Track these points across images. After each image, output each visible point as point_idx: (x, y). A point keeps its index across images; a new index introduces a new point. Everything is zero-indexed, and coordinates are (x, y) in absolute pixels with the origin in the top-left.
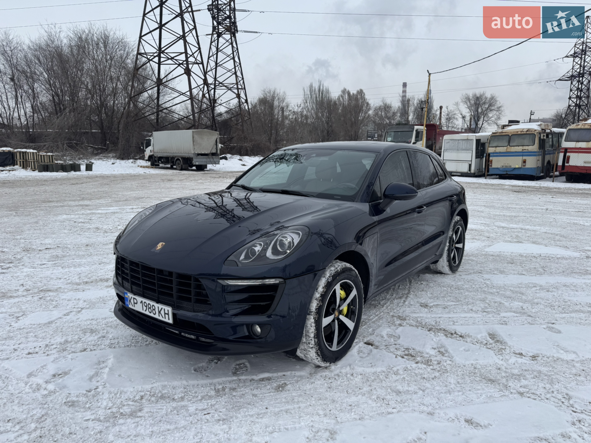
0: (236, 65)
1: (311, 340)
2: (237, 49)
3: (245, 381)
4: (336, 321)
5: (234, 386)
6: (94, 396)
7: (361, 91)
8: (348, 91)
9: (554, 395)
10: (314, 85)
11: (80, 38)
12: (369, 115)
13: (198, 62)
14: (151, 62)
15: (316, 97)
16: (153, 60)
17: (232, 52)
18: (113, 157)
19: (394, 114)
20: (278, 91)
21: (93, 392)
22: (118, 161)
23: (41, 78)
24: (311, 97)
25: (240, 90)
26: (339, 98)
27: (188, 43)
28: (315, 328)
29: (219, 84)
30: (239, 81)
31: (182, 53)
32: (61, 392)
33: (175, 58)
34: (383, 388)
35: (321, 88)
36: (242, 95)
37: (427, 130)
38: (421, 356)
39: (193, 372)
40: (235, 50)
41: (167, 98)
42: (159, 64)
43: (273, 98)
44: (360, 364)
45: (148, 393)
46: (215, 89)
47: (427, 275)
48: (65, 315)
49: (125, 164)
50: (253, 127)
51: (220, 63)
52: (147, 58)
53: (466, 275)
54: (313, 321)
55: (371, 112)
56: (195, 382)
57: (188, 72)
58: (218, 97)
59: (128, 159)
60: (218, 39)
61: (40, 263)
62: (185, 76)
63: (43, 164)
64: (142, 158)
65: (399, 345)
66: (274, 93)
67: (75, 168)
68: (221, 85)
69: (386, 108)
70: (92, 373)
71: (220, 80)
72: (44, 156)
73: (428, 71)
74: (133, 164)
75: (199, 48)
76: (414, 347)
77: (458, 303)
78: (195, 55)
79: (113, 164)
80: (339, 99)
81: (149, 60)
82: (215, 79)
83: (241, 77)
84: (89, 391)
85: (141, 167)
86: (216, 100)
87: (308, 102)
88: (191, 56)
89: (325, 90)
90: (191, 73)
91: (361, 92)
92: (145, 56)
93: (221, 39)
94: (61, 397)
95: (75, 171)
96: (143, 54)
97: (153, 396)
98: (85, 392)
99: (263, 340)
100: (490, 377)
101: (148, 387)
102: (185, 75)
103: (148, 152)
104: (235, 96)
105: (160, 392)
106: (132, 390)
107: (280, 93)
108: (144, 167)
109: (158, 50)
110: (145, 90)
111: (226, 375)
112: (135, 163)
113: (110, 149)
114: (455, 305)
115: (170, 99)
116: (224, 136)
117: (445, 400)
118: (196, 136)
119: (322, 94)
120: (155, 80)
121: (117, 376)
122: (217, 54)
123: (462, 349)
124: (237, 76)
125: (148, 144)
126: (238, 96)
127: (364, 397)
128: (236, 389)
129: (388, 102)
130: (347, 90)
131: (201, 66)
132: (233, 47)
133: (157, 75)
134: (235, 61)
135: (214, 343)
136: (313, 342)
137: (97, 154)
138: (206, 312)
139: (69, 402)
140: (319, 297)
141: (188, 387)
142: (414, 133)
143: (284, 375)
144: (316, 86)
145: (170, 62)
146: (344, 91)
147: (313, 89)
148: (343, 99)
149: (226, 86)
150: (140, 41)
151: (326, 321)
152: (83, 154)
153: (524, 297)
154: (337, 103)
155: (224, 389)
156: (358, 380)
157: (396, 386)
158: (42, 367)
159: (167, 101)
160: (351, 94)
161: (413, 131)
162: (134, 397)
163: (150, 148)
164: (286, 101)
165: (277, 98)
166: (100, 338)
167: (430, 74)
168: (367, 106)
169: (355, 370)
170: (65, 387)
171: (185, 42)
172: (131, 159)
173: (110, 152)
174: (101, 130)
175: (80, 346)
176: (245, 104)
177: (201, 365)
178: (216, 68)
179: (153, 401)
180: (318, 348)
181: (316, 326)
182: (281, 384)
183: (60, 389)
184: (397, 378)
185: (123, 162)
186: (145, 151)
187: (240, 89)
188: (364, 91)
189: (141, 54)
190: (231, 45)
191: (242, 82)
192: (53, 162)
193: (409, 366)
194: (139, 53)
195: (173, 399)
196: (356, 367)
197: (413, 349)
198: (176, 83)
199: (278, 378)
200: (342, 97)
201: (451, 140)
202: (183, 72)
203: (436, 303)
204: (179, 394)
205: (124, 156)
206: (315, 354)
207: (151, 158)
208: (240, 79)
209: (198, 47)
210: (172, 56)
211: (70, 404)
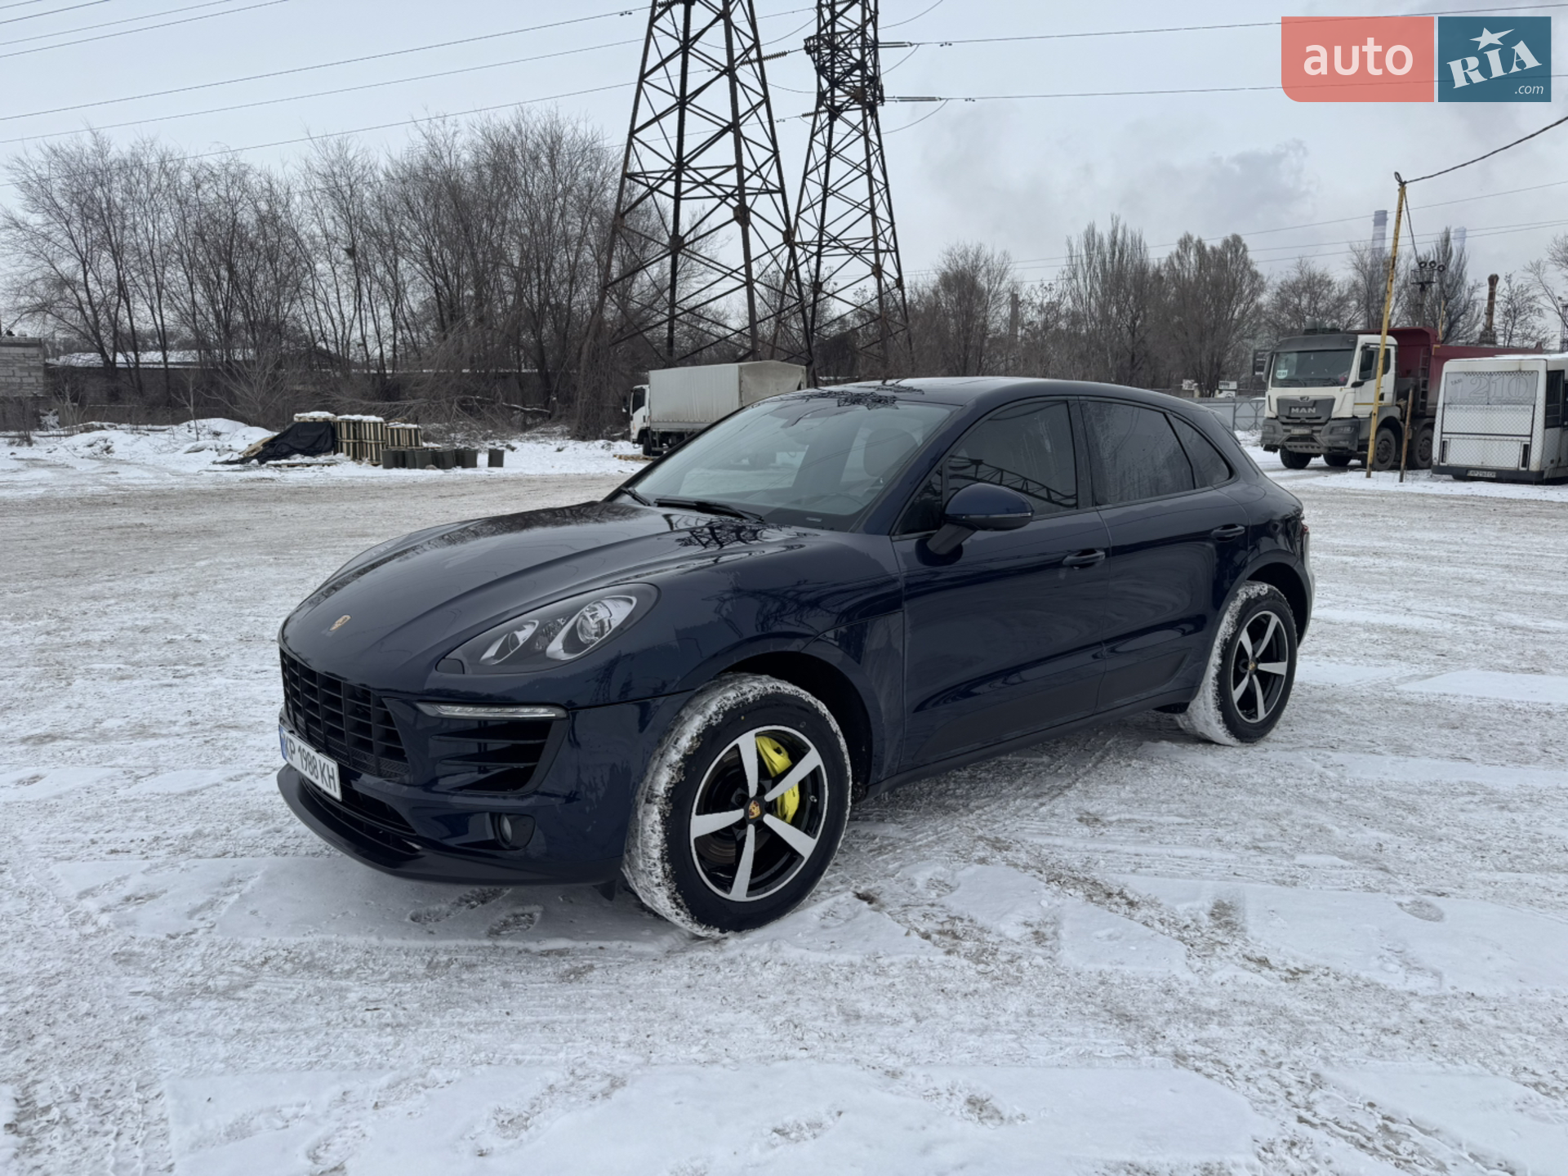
0: (875, 190)
1: (655, 865)
2: (880, 146)
3: (505, 951)
4: (751, 829)
5: (474, 958)
6: (177, 947)
7: (1237, 239)
8: (1200, 241)
9: (1275, 1072)
10: (1098, 230)
11: (498, 148)
12: (1259, 308)
13: (771, 187)
14: (656, 194)
15: (1104, 262)
16: (661, 189)
17: (864, 157)
18: (563, 434)
19: (1341, 301)
20: (987, 251)
21: (179, 940)
22: (571, 442)
23: (414, 247)
24: (1090, 263)
25: (882, 255)
26: (1172, 263)
27: (745, 139)
28: (662, 836)
29: (830, 241)
30: (883, 233)
31: (729, 168)
32: (117, 931)
33: (715, 181)
34: (821, 1002)
35: (1119, 236)
36: (889, 266)
37: (1399, 348)
38: (978, 940)
39: (407, 920)
40: (875, 151)
41: (694, 284)
42: (677, 197)
43: (975, 268)
44: (805, 941)
45: (285, 954)
46: (819, 254)
47: (1165, 743)
48: (231, 780)
49: (587, 452)
50: (914, 349)
51: (834, 188)
52: (648, 185)
53: (1286, 750)
54: (658, 818)
55: (1264, 299)
56: (397, 942)
57: (742, 215)
58: (826, 276)
59: (597, 438)
60: (831, 125)
61: (256, 667)
62: (736, 227)
63: (394, 449)
64: (626, 437)
65: (942, 906)
66: (977, 257)
67: (465, 459)
68: (833, 244)
69: (1313, 285)
70: (200, 902)
71: (833, 230)
72: (398, 430)
73: (1397, 174)
74: (603, 452)
75: (776, 153)
76: (973, 914)
77: (1190, 821)
78: (764, 171)
79: (559, 450)
80: (1170, 261)
81: (652, 190)
82: (821, 229)
83: (889, 220)
84: (172, 937)
85: (620, 457)
86: (821, 284)
87: (1080, 275)
88: (753, 174)
89: (1129, 241)
90: (752, 214)
91: (1235, 244)
92: (643, 180)
93: (838, 123)
94: (113, 944)
95: (464, 467)
96: (636, 174)
97: (292, 960)
98: (163, 938)
99: (519, 853)
100: (1129, 1008)
101: (291, 941)
102: (735, 223)
103: (638, 422)
104: (869, 270)
105: (312, 953)
106: (258, 943)
107: (993, 257)
108: (627, 458)
109: (673, 165)
110: (642, 266)
111: (472, 935)
112: (609, 449)
113: (557, 413)
114: (1179, 824)
115: (703, 286)
116: (835, 376)
117: (955, 1047)
118: (746, 378)
119: (1121, 253)
120: (666, 241)
121: (247, 913)
122: (828, 163)
123: (1103, 933)
124: (875, 218)
125: (639, 402)
126: (877, 271)
127: (756, 1016)
128: (475, 965)
129: (1318, 267)
130: (1195, 239)
131: (778, 197)
132: (868, 141)
133: (670, 228)
134: (871, 179)
135: (420, 853)
136: (659, 871)
137: (525, 428)
138: (398, 779)
139: (123, 954)
140: (677, 762)
141: (375, 952)
142: (1358, 354)
143: (601, 948)
144: (1104, 230)
145: (700, 191)
146: (1185, 243)
147: (1097, 240)
148: (1181, 264)
149: (846, 247)
150: (630, 144)
151: (703, 825)
152: (494, 426)
153: (1412, 820)
154: (1164, 274)
155: (449, 963)
156: (771, 976)
157: (858, 1001)
158: (118, 880)
159: (694, 291)
160: (1208, 248)
161: (1353, 350)
162: (253, 959)
163: (642, 412)
164: (1008, 277)
165: (984, 270)
166: (269, 832)
167: (1402, 184)
168: (1252, 281)
169: (780, 954)
170: (131, 923)
171: (739, 137)
172: (603, 438)
173: (556, 423)
174: (538, 367)
175: (219, 845)
176: (896, 291)
177: (437, 908)
178: (824, 201)
179: (284, 972)
180: (674, 886)
181: (665, 833)
182: (581, 965)
183: (118, 927)
184: (873, 983)
185: (582, 446)
186: (632, 418)
187: (883, 251)
188: (1245, 240)
189: (632, 176)
190: (862, 138)
191: (888, 233)
192: (417, 445)
193: (923, 959)
194: (627, 175)
195: (331, 972)
196: (785, 948)
197: (971, 921)
198: (718, 245)
199: (583, 952)
200: (1179, 257)
201: (1467, 374)
202: (730, 214)
203: (1128, 816)
204: (348, 963)
205: (585, 432)
206: (668, 902)
207: (644, 436)
208: (884, 225)
209: (772, 148)
210: (708, 177)
211: (123, 958)
